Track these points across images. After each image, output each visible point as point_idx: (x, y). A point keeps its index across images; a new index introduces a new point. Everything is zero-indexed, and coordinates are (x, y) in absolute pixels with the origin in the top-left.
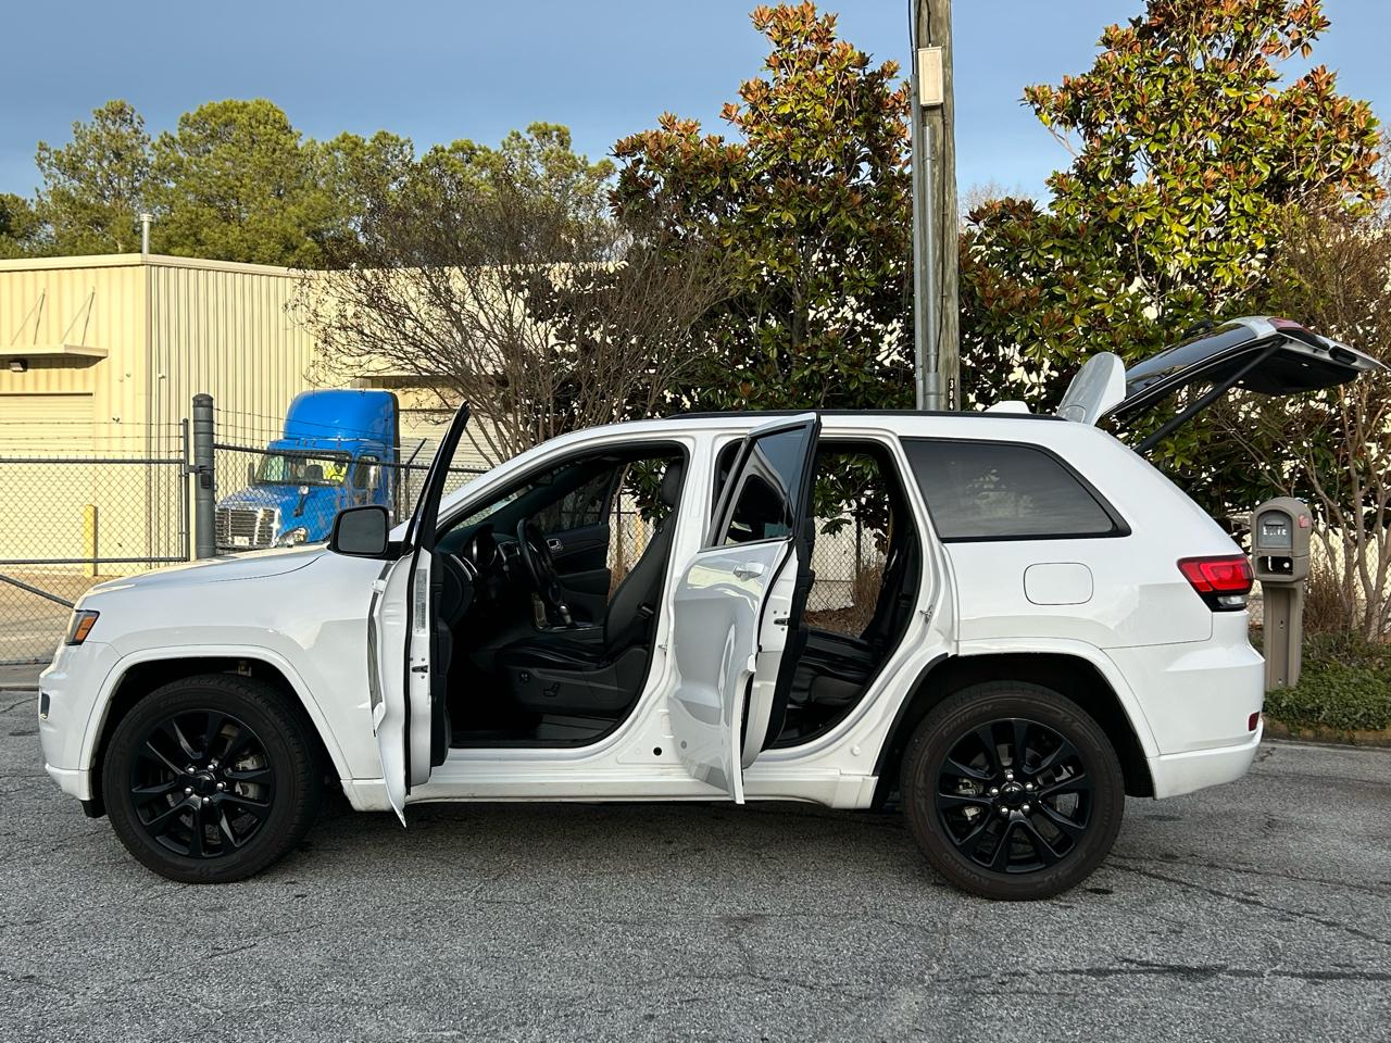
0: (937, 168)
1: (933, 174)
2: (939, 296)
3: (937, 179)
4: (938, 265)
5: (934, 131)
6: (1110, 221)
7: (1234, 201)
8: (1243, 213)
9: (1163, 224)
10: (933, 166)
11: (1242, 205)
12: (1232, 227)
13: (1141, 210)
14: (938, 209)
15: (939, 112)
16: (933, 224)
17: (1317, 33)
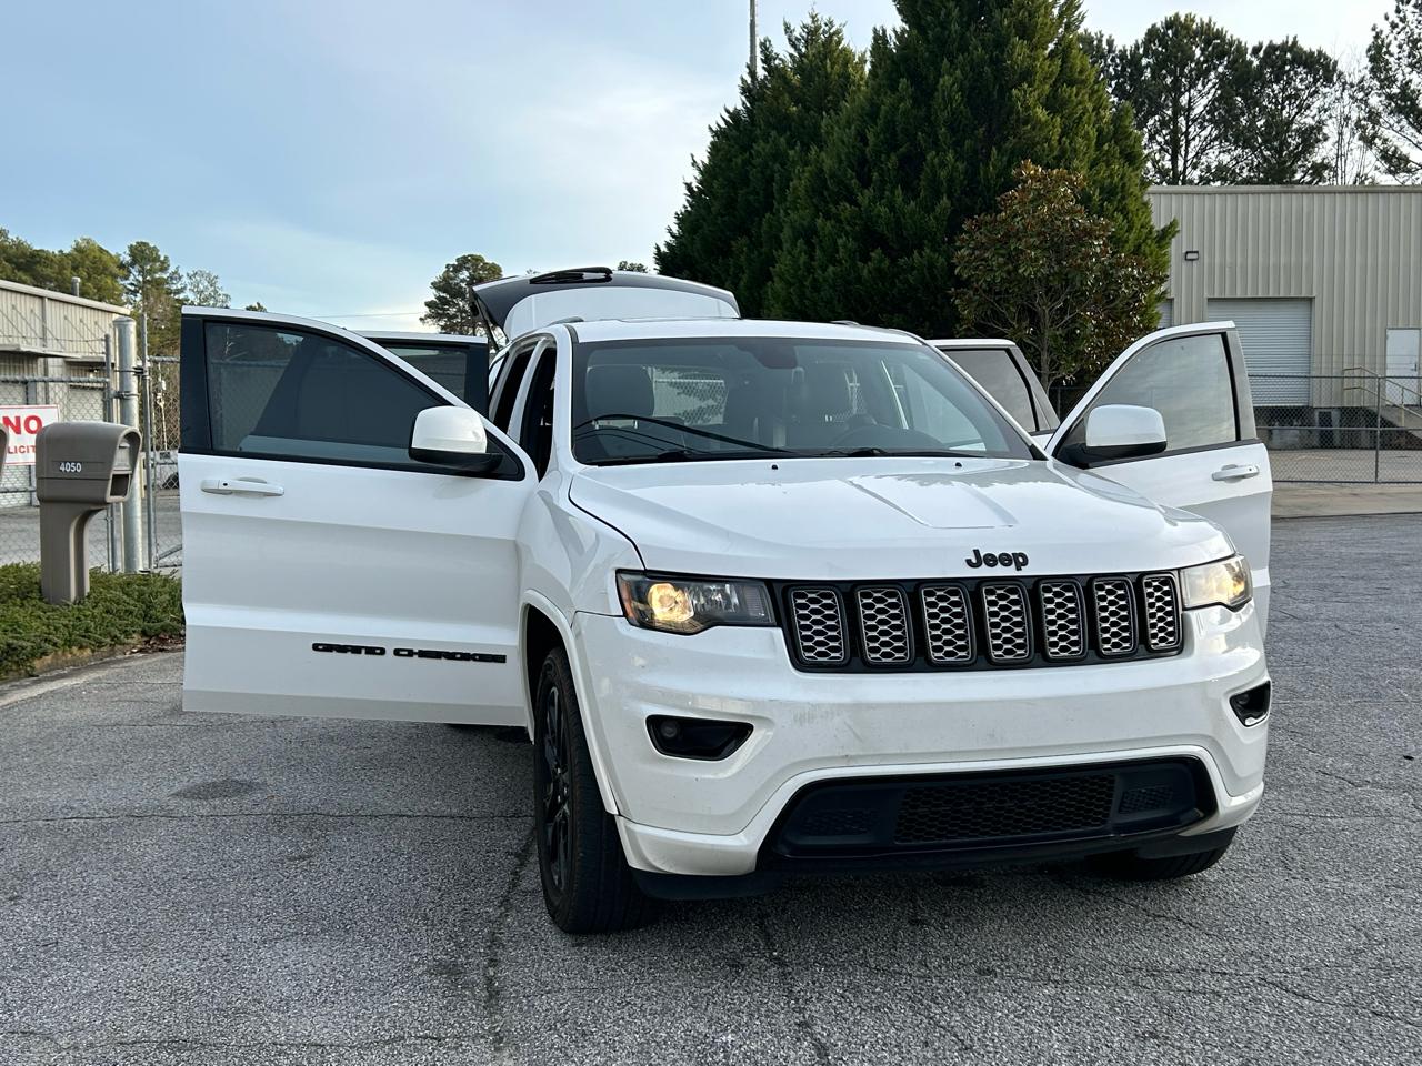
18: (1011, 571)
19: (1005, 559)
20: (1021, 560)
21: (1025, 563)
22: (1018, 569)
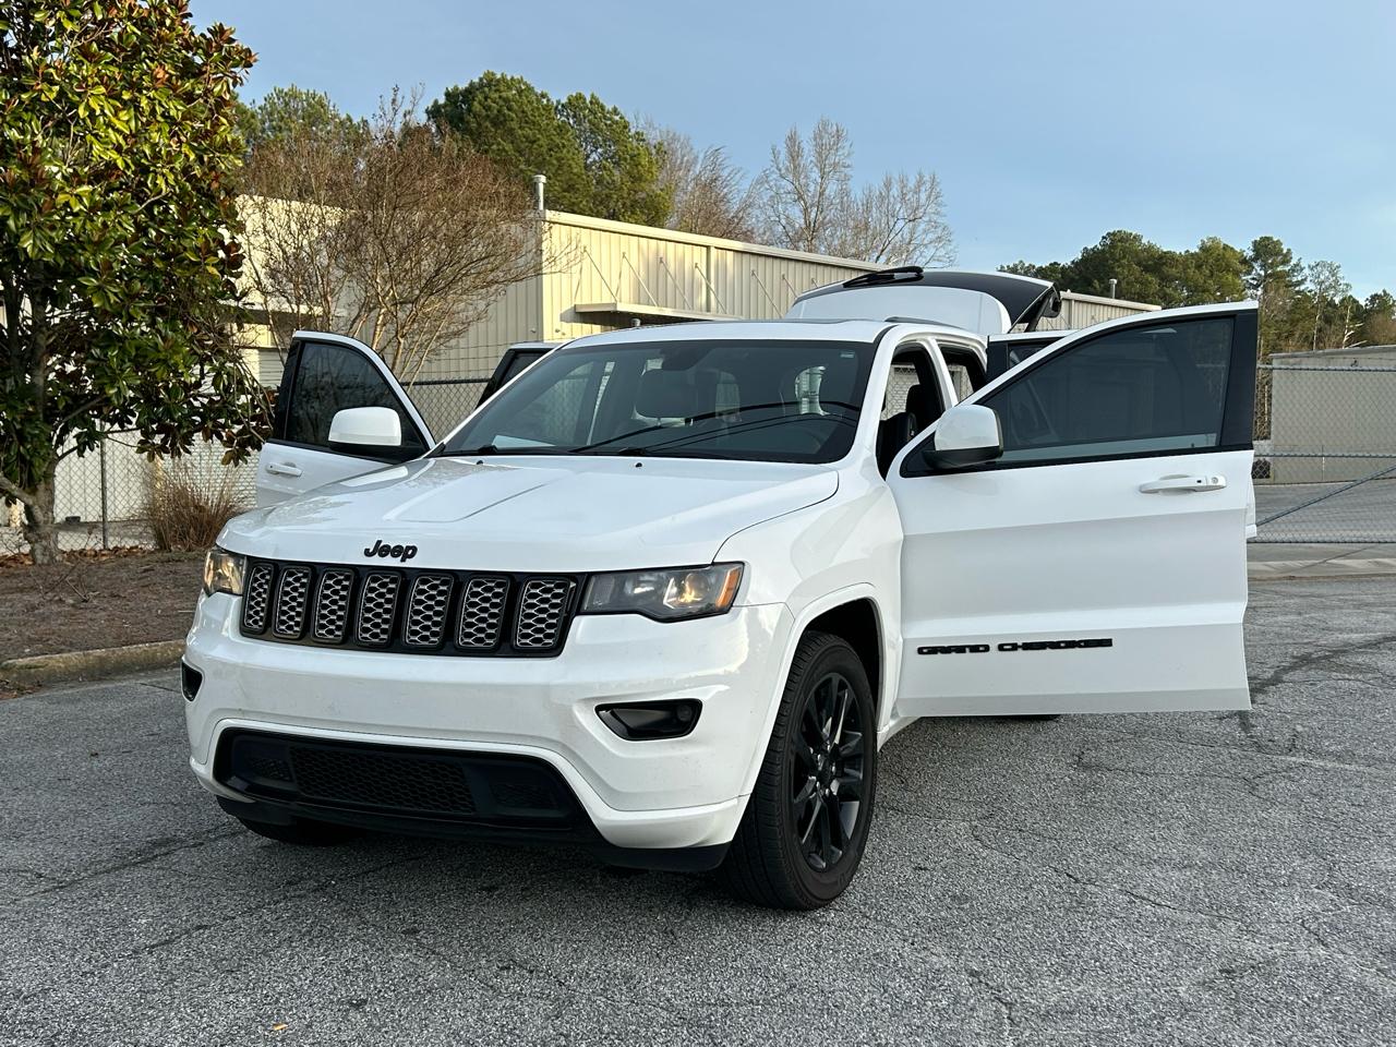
18: (394, 562)
19: (399, 551)
20: (410, 552)
21: (412, 556)
22: (403, 560)
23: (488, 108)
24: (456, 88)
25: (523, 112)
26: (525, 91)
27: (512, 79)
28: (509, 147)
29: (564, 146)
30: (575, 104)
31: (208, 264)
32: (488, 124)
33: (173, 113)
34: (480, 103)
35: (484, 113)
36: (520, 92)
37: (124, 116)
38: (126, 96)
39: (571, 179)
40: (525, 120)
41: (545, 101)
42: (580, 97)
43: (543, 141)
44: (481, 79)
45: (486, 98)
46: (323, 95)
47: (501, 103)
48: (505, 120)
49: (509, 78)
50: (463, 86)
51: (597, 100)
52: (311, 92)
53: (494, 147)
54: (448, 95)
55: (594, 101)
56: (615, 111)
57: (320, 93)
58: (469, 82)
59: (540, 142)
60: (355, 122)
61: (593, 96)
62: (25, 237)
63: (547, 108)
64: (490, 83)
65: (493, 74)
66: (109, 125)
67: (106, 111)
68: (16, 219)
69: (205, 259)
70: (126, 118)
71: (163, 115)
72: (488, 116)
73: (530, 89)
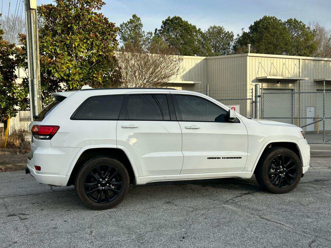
0: (34, 25)
1: (34, 27)
2: (36, 59)
3: (34, 28)
4: (35, 51)
5: (33, 15)
6: (67, 43)
7: (94, 42)
8: (96, 45)
9: (80, 46)
10: (33, 25)
11: (96, 43)
12: (93, 48)
13: (76, 42)
14: (35, 36)
15: (34, 10)
16: (34, 40)
17: (102, 6)
23: (264, 26)
24: (257, 21)
25: (273, 25)
26: (275, 20)
27: (271, 17)
28: (268, 35)
29: (284, 33)
30: (289, 22)
31: (99, 77)
32: (263, 29)
33: (97, 44)
34: (262, 24)
35: (262, 27)
36: (273, 20)
37: (85, 45)
38: (85, 41)
39: (286, 42)
40: (274, 28)
41: (280, 22)
42: (291, 19)
43: (278, 32)
44: (263, 18)
45: (263, 23)
46: (222, 27)
47: (267, 23)
48: (268, 28)
49: (270, 17)
50: (258, 20)
51: (296, 19)
52: (219, 26)
53: (264, 35)
54: (255, 23)
55: (295, 20)
56: (301, 22)
57: (221, 26)
58: (259, 19)
59: (277, 33)
60: (230, 33)
61: (295, 19)
62: (56, 74)
63: (281, 24)
64: (265, 18)
65: (266, 16)
66: (82, 48)
67: (80, 45)
68: (53, 70)
69: (98, 76)
70: (85, 46)
71: (95, 44)
72: (263, 27)
73: (276, 19)
